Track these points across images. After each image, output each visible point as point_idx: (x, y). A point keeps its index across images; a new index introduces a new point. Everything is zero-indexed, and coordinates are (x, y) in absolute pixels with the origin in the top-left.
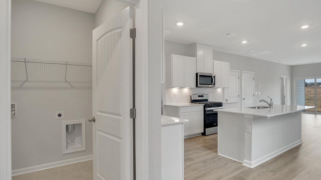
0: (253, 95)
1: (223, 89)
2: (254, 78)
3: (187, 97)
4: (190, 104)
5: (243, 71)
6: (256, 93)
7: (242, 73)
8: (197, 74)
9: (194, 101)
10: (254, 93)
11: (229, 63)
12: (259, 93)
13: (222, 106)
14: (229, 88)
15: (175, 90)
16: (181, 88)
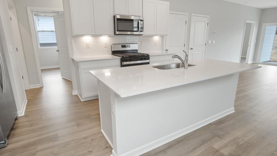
0: (205, 44)
1: (162, 37)
2: (208, 23)
3: (107, 47)
4: (111, 55)
5: (193, 14)
6: (210, 42)
7: (192, 17)
8: (114, 17)
9: (114, 53)
10: (207, 41)
11: (168, 3)
12: (214, 42)
13: (148, 59)
14: (167, 35)
15: (87, 39)
16: (96, 36)
